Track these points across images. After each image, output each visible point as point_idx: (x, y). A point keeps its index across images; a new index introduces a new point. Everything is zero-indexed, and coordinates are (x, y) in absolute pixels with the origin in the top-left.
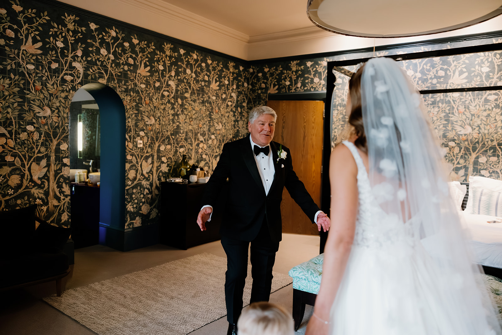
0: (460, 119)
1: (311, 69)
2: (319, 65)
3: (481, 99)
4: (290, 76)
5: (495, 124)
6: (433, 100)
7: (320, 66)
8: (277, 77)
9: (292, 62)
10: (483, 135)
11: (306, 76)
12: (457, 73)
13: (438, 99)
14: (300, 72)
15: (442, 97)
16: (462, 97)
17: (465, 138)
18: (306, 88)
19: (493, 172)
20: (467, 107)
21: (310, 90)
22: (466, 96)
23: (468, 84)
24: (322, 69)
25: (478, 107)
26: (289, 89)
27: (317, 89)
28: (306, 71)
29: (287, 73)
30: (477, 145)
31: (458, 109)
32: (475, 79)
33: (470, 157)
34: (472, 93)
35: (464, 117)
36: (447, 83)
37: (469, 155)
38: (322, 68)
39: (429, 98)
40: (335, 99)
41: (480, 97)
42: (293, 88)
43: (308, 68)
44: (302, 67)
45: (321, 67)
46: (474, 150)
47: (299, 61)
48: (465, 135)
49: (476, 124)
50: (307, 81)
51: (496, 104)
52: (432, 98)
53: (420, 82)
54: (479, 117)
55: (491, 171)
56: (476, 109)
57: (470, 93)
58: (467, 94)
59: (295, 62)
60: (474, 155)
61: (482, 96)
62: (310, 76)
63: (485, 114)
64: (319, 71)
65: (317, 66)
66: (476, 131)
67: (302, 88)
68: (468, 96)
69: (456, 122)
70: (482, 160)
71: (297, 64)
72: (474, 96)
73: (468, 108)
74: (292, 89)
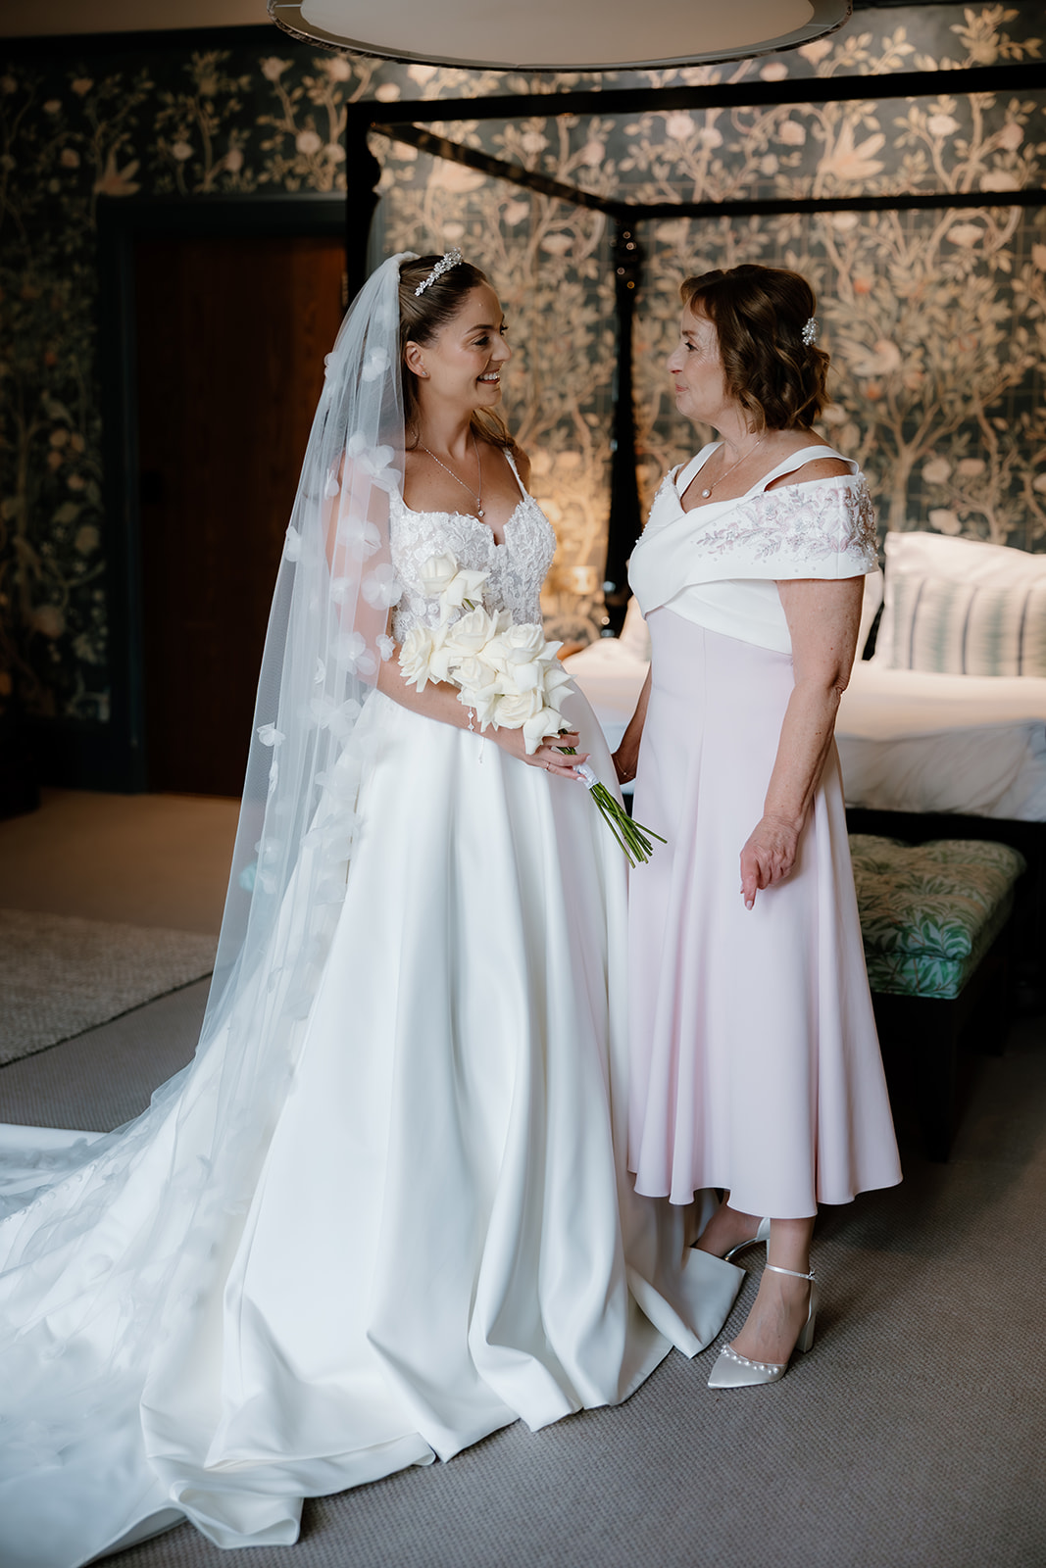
0: (861, 317)
1: (281, 92)
2: (317, 74)
3: (930, 237)
4: (190, 118)
5: (977, 336)
6: (763, 239)
7: (321, 82)
8: (133, 121)
9: (195, 56)
10: (938, 378)
11: (263, 120)
12: (847, 136)
13: (783, 238)
14: (234, 105)
15: (797, 230)
16: (864, 231)
17: (876, 389)
18: (263, 178)
19: (972, 516)
20: (882, 271)
21: (282, 186)
22: (878, 227)
23: (885, 181)
24: (333, 95)
25: (918, 270)
26: (192, 179)
27: (311, 181)
28: (262, 98)
29: (176, 105)
30: (918, 416)
31: (852, 279)
32: (908, 160)
33: (895, 462)
34: (899, 217)
35: (873, 309)
36: (814, 175)
37: (890, 454)
38: (330, 89)
39: (750, 231)
40: (391, 227)
41: (925, 231)
42: (209, 176)
43: (270, 85)
44: (244, 80)
45: (327, 83)
46: (909, 433)
47: (226, 55)
48: (878, 377)
49: (913, 337)
50: (266, 145)
51: (978, 258)
52: (762, 230)
53: (717, 166)
54: (922, 307)
55: (964, 514)
56: (913, 278)
57: (893, 215)
58: (880, 220)
59: (211, 58)
60: (908, 456)
61: (932, 226)
62: (278, 123)
63: (943, 296)
64: (319, 102)
65: (308, 81)
66: (914, 363)
67: (249, 174)
68: (884, 227)
69: (848, 327)
70: (937, 471)
71: (219, 67)
72: (904, 226)
73: (887, 274)
74: (201, 181)
